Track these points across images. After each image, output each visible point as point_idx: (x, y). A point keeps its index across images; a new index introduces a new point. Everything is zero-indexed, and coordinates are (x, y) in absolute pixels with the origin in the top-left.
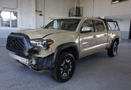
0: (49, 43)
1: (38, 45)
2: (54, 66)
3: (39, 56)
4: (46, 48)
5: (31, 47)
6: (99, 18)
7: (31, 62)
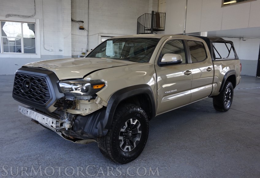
0: (95, 87)
1: (75, 91)
2: (105, 132)
3: (78, 112)
4: (89, 97)
5: (61, 96)
6: (197, 35)
7: (62, 125)
